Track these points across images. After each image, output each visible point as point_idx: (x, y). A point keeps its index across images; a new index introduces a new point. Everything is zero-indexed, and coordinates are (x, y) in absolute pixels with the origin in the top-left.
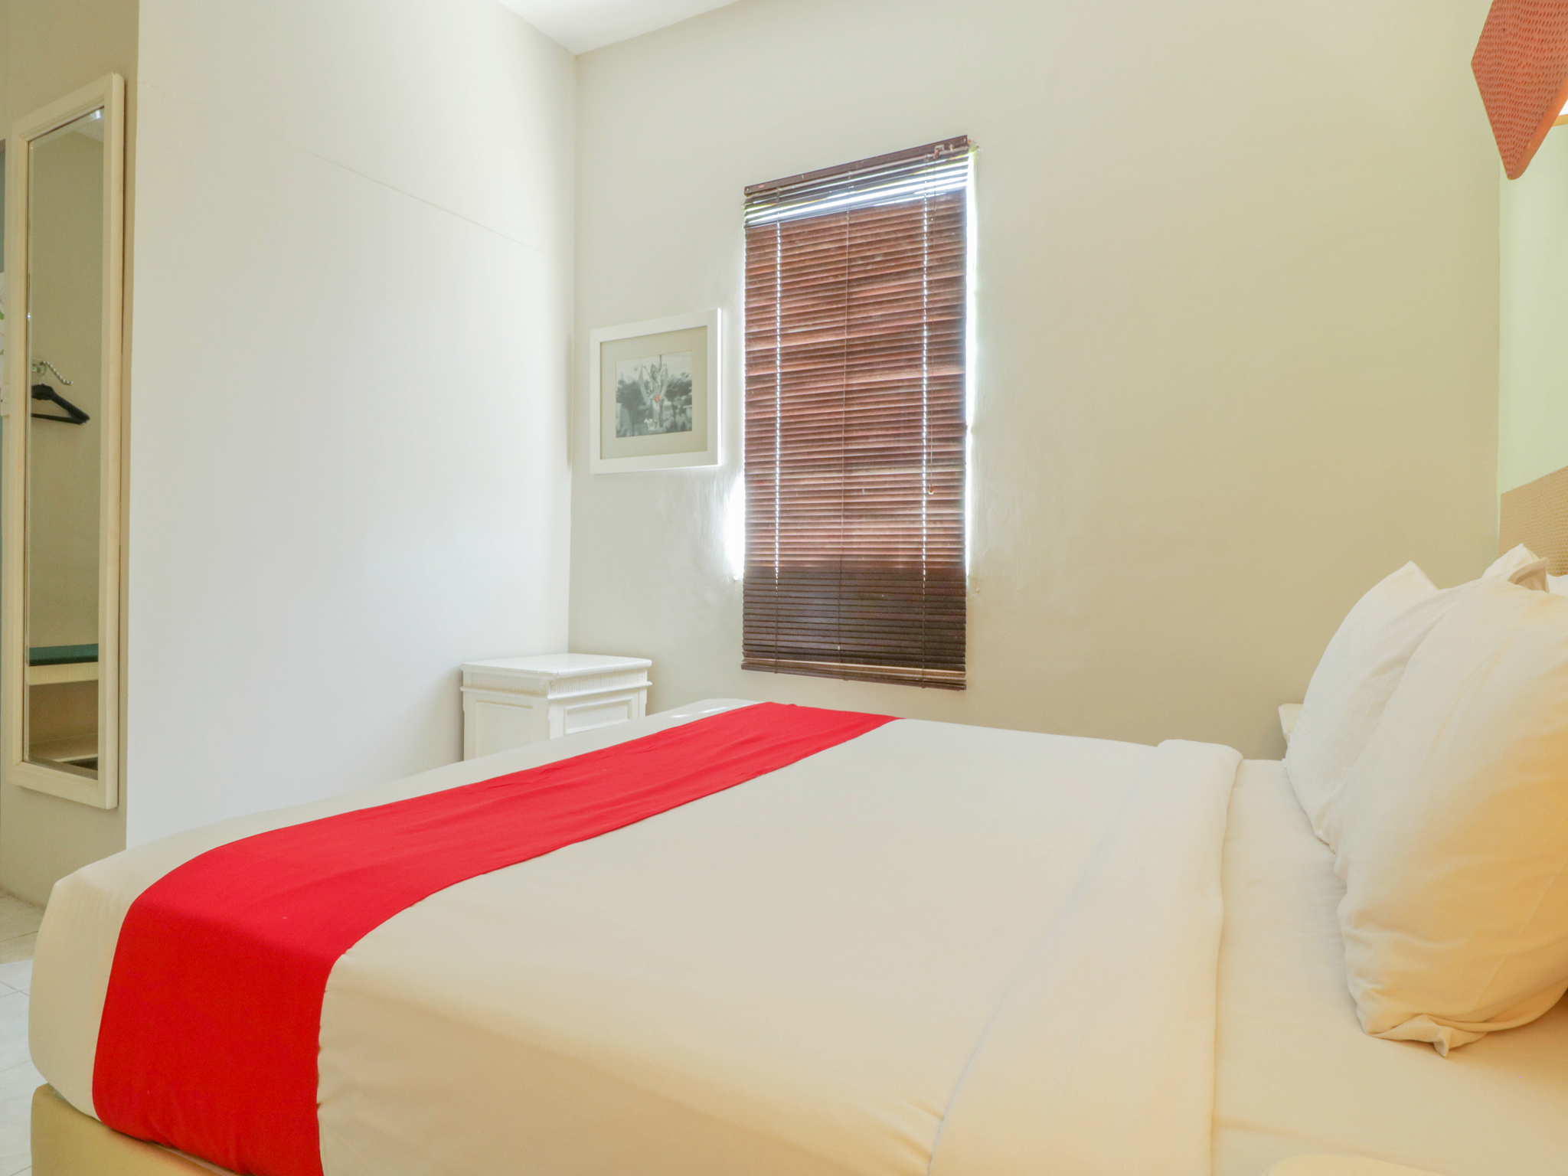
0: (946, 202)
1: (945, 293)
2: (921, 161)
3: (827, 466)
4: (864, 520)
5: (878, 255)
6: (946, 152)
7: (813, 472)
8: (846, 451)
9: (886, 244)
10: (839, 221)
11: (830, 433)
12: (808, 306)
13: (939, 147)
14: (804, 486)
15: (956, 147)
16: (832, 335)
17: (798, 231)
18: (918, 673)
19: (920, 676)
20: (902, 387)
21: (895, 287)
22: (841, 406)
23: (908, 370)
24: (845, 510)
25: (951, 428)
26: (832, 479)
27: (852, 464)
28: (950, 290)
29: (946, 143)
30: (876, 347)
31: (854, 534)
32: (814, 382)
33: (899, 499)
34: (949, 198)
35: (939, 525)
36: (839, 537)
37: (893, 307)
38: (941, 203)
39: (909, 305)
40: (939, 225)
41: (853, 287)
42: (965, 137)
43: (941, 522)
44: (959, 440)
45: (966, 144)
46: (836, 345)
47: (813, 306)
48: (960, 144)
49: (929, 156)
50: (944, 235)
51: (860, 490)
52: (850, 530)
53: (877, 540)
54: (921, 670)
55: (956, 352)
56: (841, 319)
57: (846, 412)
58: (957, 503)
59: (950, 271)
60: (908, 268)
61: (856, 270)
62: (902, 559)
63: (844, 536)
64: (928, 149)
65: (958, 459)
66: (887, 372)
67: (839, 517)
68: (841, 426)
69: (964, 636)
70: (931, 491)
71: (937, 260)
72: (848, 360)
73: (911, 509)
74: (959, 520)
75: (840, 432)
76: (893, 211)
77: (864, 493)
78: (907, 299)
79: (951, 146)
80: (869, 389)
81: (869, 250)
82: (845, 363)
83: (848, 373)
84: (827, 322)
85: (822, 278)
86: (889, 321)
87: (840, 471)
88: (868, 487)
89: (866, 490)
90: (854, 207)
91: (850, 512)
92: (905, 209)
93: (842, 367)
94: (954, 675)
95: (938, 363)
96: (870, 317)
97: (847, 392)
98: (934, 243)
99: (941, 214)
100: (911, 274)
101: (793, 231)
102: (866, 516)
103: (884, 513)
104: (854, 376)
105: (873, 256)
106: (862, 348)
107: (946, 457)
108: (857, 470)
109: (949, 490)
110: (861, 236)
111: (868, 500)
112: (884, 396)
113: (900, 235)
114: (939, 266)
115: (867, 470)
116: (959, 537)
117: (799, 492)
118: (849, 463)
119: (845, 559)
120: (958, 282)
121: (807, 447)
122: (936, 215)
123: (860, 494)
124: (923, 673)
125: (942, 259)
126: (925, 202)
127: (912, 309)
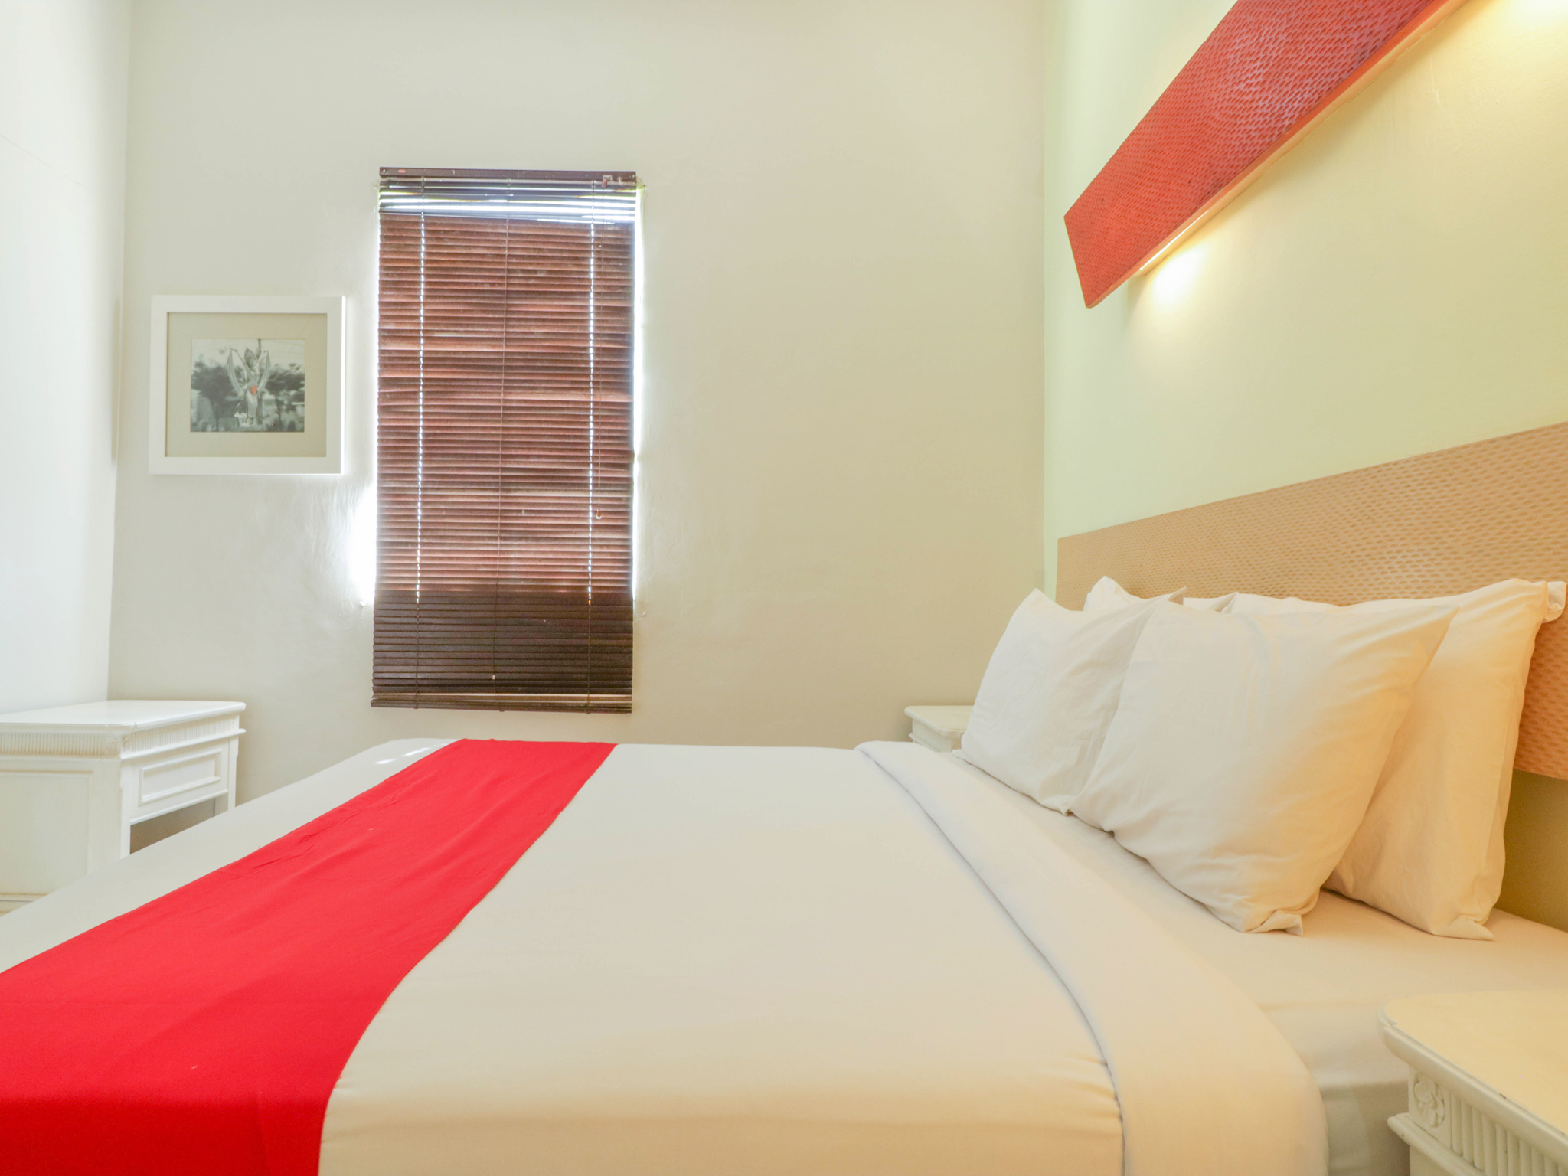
0: (615, 232)
1: (613, 322)
2: (588, 186)
3: (480, 483)
4: (523, 542)
5: (542, 271)
6: (612, 183)
7: (464, 489)
8: (504, 469)
9: (550, 262)
10: (497, 227)
11: (484, 448)
12: (458, 311)
13: (608, 176)
14: (454, 503)
15: (623, 180)
16: (488, 346)
17: (447, 229)
18: (583, 699)
19: (586, 702)
20: (568, 408)
21: (560, 306)
22: (498, 421)
23: (573, 392)
24: (502, 531)
25: (619, 455)
26: (487, 498)
27: (510, 484)
28: (617, 318)
29: (615, 175)
30: (538, 364)
31: (512, 556)
32: (466, 392)
33: (563, 522)
34: (617, 228)
35: (605, 550)
36: (495, 559)
37: (558, 327)
38: (609, 232)
39: (575, 327)
40: (606, 253)
41: (512, 298)
42: (634, 173)
43: (608, 546)
44: (627, 467)
45: (634, 180)
46: (492, 357)
47: (464, 311)
48: (628, 179)
49: (595, 182)
50: (612, 263)
51: (520, 511)
52: (508, 552)
53: (539, 564)
54: (586, 695)
55: (623, 381)
56: (498, 331)
57: (504, 429)
58: (626, 529)
59: (617, 300)
60: (574, 290)
61: (516, 281)
62: (564, 583)
63: (501, 559)
64: (597, 175)
65: (626, 485)
66: (550, 391)
67: (495, 538)
68: (498, 442)
69: (631, 659)
70: (599, 516)
71: (605, 287)
72: (506, 374)
73: (576, 532)
74: (627, 546)
75: (497, 448)
76: (558, 230)
77: (524, 514)
78: (572, 320)
79: (619, 179)
80: (530, 407)
81: (531, 264)
82: (503, 377)
83: (505, 387)
84: (482, 331)
85: (476, 284)
86: (553, 340)
87: (497, 490)
88: (529, 509)
89: (526, 511)
90: (513, 217)
91: (506, 533)
92: (571, 230)
93: (499, 381)
94: (618, 699)
95: (604, 389)
96: (532, 333)
97: (505, 408)
98: (602, 270)
99: (608, 243)
100: (577, 297)
101: (439, 227)
102: (527, 539)
103: (546, 536)
104: (513, 391)
105: (536, 271)
106: (523, 364)
107: (613, 482)
108: (515, 490)
109: (618, 517)
110: (520, 248)
111: (529, 522)
112: (546, 415)
113: (565, 255)
114: (605, 293)
115: (528, 490)
116: (627, 562)
117: (446, 510)
118: (506, 482)
119: (501, 583)
120: (626, 312)
121: (456, 462)
122: (604, 242)
123: (519, 515)
124: (589, 699)
125: (609, 287)
126: (592, 227)
127: (578, 331)
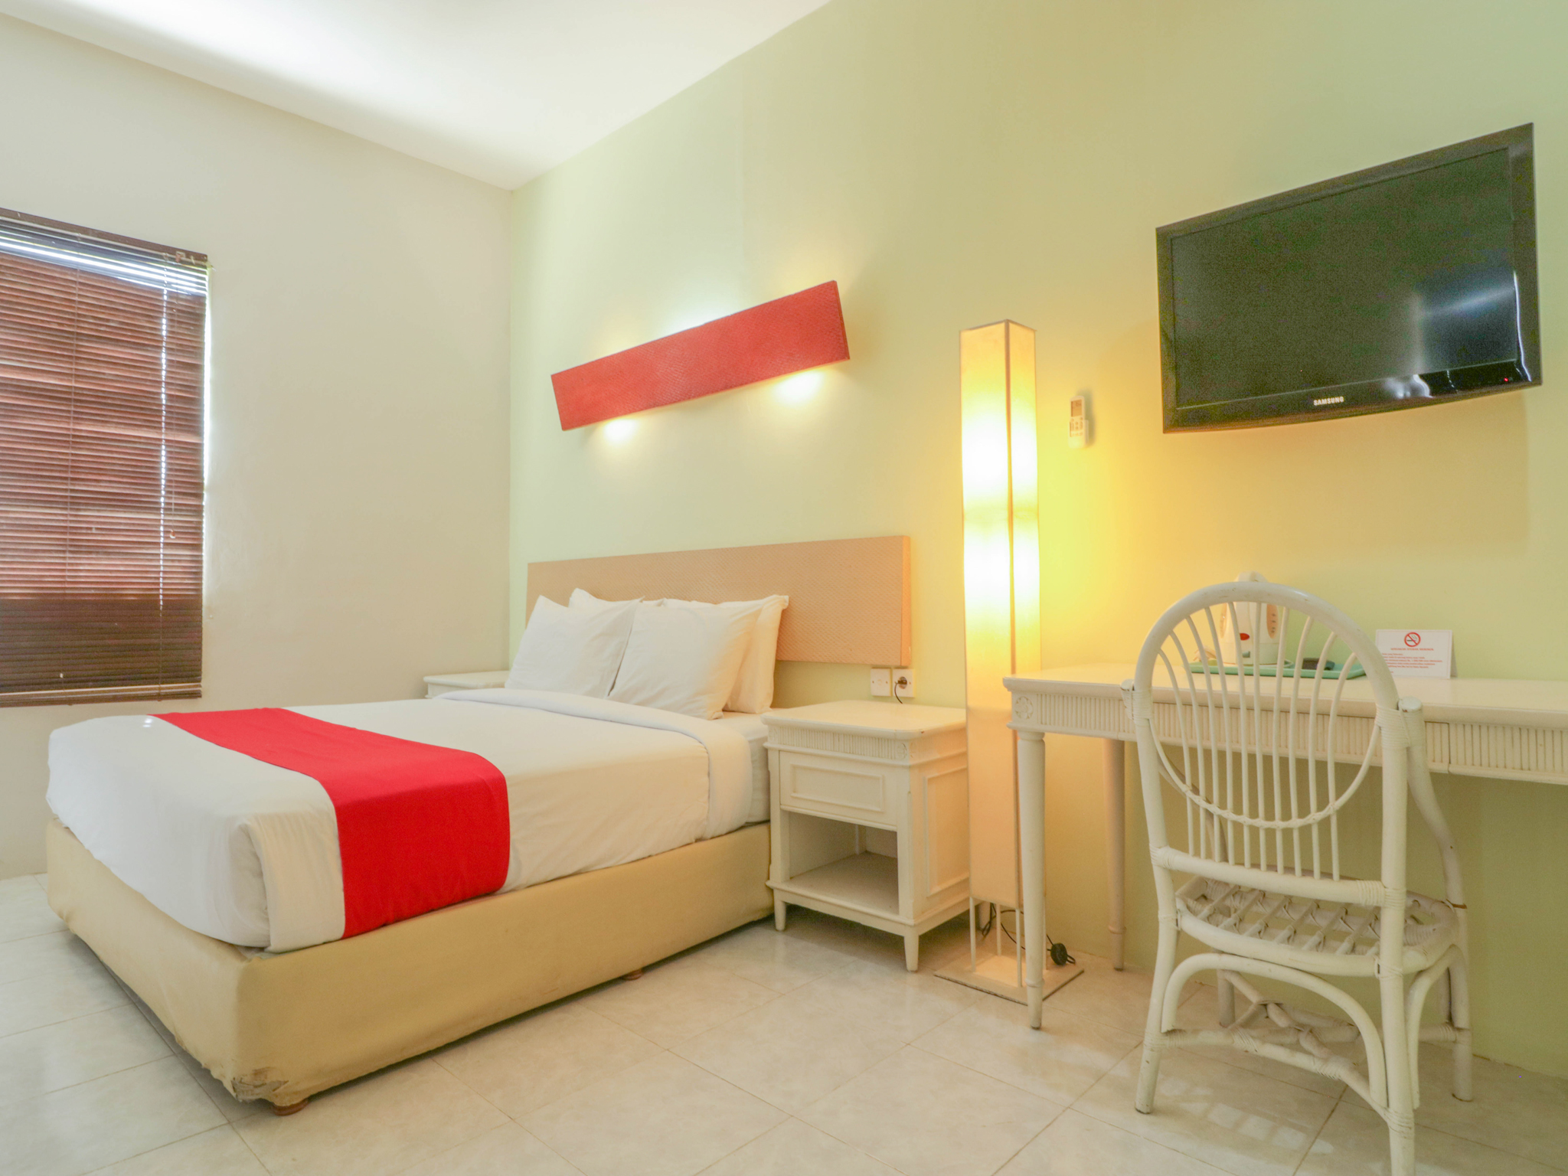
0: (186, 300)
1: (184, 374)
2: (161, 257)
3: (48, 502)
4: (94, 556)
5: (113, 321)
6: (184, 259)
7: (28, 506)
8: (72, 491)
9: (122, 314)
10: (66, 274)
11: (52, 471)
12: (23, 343)
13: (181, 253)
14: (16, 518)
15: (195, 259)
16: (55, 379)
17: (9, 265)
18: (155, 689)
19: (157, 691)
20: (140, 443)
21: (132, 354)
22: (68, 448)
23: (145, 429)
24: (71, 546)
25: (189, 483)
26: (55, 515)
27: (79, 504)
28: (189, 373)
29: (188, 254)
30: (109, 401)
31: (81, 568)
32: (30, 418)
33: (135, 539)
34: (189, 298)
35: (177, 564)
36: (63, 570)
37: (130, 371)
38: (182, 300)
39: (148, 374)
40: (179, 316)
41: (82, 340)
42: (206, 256)
43: (179, 561)
44: (199, 496)
45: (206, 261)
46: (59, 389)
47: (29, 344)
48: (201, 259)
49: (168, 255)
50: (184, 326)
51: (91, 529)
52: (77, 564)
53: (110, 575)
54: (157, 686)
55: (194, 424)
56: (64, 366)
57: (73, 454)
58: (198, 547)
59: (188, 357)
60: (146, 342)
61: (86, 326)
62: (131, 592)
63: (69, 570)
64: (172, 250)
65: (198, 511)
66: (123, 426)
67: (64, 552)
68: (67, 466)
69: (201, 654)
70: (174, 535)
71: (177, 344)
72: (76, 406)
73: (148, 549)
74: (198, 561)
75: (66, 472)
76: (132, 289)
77: (94, 531)
78: (145, 368)
79: (192, 257)
80: (102, 438)
81: (103, 313)
82: (73, 409)
83: (75, 418)
84: (49, 365)
85: (42, 321)
86: (125, 382)
87: (66, 509)
88: (99, 526)
89: (97, 529)
91: (77, 548)
92: (144, 291)
93: (69, 411)
94: (187, 687)
95: (178, 430)
96: (104, 374)
97: (74, 436)
98: (173, 330)
99: (180, 308)
100: (149, 349)
102: (98, 553)
103: (117, 551)
104: (83, 422)
105: (108, 320)
106: (93, 399)
107: (184, 508)
108: (85, 510)
109: (192, 537)
110: (90, 297)
111: (99, 538)
112: (118, 447)
113: (137, 311)
114: (178, 350)
115: (98, 511)
116: (198, 575)
117: (7, 524)
118: (75, 502)
119: (67, 592)
120: (197, 368)
121: (19, 481)
122: (177, 308)
123: (89, 532)
124: (160, 689)
125: (181, 345)
126: (165, 292)
127: (150, 378)
